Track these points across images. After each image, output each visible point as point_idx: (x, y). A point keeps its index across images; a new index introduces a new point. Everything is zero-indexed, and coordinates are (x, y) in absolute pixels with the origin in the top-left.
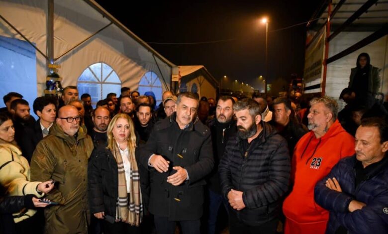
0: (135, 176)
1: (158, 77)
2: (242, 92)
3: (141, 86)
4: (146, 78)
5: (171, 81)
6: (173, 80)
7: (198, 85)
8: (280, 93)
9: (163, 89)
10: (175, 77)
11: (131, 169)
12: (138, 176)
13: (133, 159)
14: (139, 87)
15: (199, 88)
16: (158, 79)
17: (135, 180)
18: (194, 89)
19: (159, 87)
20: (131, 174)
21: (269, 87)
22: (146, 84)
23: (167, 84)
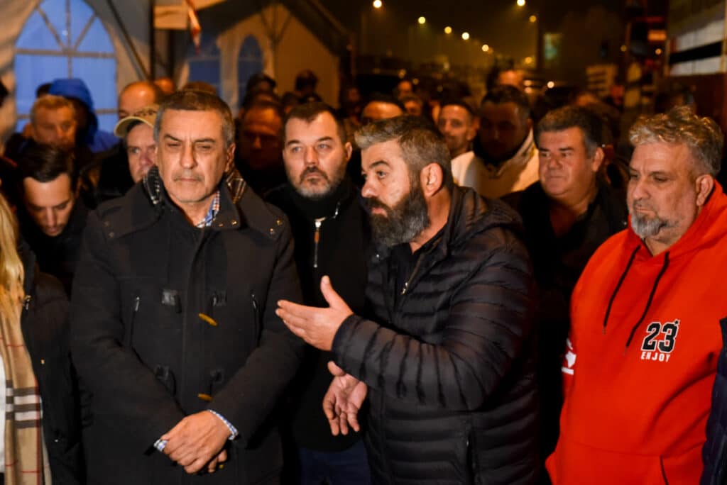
0: (24, 408)
1: (97, 13)
2: (447, 66)
3: (23, 52)
4: (45, 19)
5: (152, 30)
6: (160, 23)
7: (265, 43)
8: (591, 71)
9: (118, 63)
10: (167, 13)
11: (9, 384)
12: (37, 407)
13: (14, 346)
14: (19, 57)
15: (268, 55)
16: (98, 23)
17: (26, 424)
18: (250, 58)
19: (104, 56)
20: (10, 400)
21: (553, 43)
22: (50, 44)
23: (135, 42)
